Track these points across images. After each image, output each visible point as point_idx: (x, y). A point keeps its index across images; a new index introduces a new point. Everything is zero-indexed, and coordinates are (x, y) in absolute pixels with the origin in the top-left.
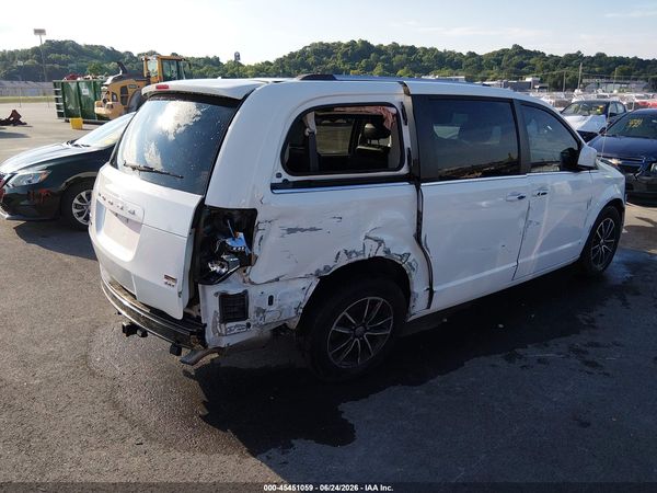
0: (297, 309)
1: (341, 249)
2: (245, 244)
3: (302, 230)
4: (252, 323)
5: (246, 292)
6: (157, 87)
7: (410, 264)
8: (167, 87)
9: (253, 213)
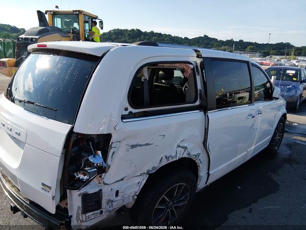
0: (133, 197)
1: (163, 155)
2: (102, 160)
3: (141, 146)
4: (104, 211)
5: (101, 190)
6: (38, 46)
7: (200, 160)
8: (45, 46)
9: (109, 136)
